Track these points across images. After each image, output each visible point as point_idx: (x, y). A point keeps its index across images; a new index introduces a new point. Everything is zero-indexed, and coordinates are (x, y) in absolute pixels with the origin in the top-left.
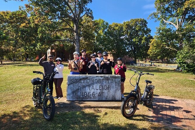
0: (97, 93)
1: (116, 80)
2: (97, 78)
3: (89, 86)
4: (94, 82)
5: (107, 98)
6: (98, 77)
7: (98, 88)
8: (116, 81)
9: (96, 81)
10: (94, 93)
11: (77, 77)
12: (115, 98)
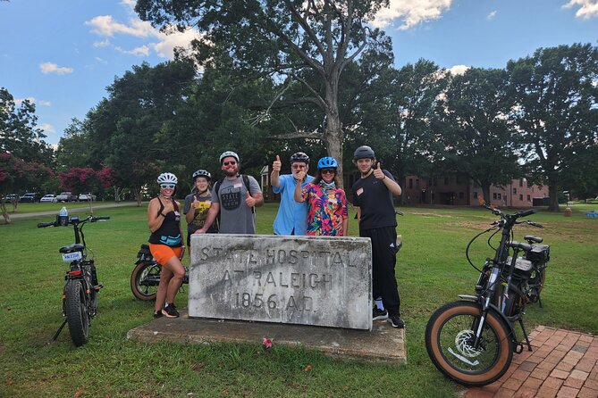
0: (284, 299)
1: (353, 254)
2: (284, 247)
3: (258, 272)
4: (274, 260)
5: (316, 319)
6: (287, 243)
7: (289, 283)
8: (352, 259)
9: (282, 256)
10: (273, 299)
11: (221, 241)
12: (346, 321)
